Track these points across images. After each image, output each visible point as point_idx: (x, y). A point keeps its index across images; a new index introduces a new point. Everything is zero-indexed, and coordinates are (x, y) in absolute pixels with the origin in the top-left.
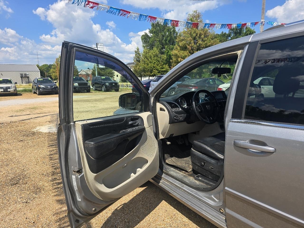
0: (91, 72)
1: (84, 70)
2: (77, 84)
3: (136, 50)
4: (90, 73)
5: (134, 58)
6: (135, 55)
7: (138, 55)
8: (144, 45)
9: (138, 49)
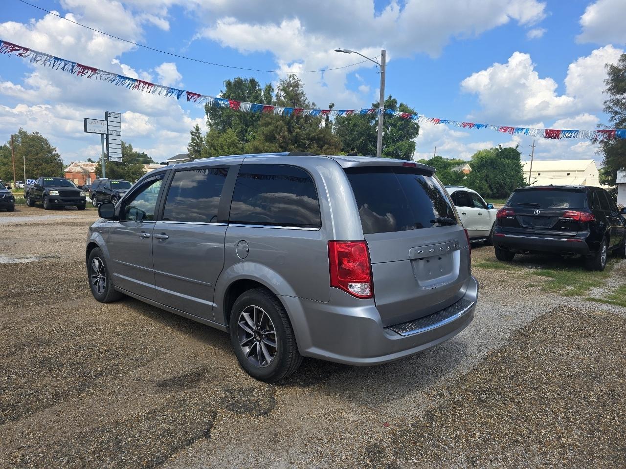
0: (94, 168)
1: (79, 163)
2: (57, 192)
3: (194, 130)
4: (92, 169)
5: (189, 146)
6: (191, 140)
7: (198, 140)
8: (211, 122)
9: (198, 128)
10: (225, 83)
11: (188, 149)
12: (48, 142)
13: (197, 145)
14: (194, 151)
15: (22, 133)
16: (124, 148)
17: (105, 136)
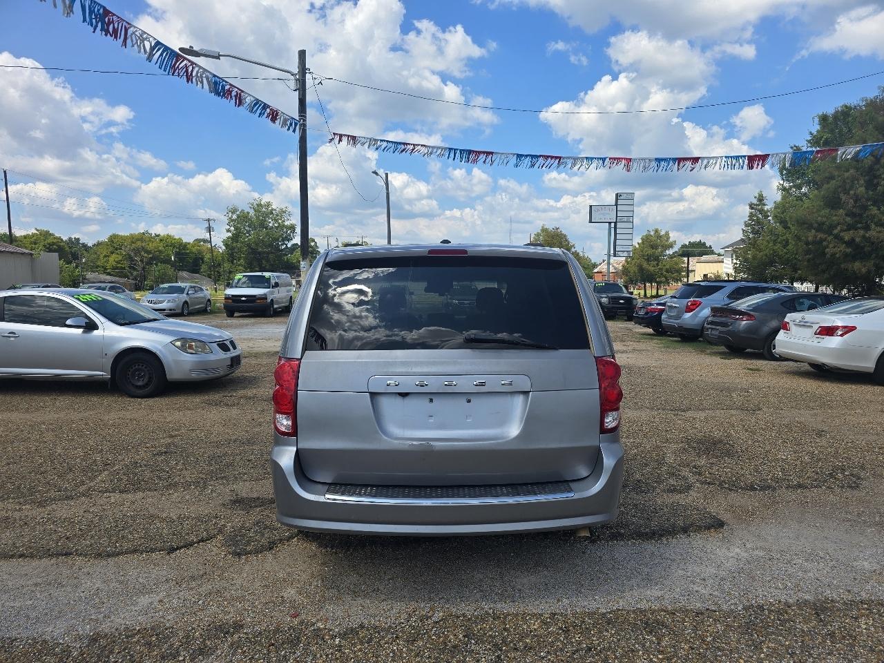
3: (755, 201)
5: (746, 226)
6: (749, 216)
7: (760, 216)
8: (786, 185)
9: (762, 197)
10: (817, 120)
11: (743, 231)
12: (568, 237)
13: (758, 222)
14: (752, 232)
15: (544, 230)
16: (659, 237)
17: (613, 225)
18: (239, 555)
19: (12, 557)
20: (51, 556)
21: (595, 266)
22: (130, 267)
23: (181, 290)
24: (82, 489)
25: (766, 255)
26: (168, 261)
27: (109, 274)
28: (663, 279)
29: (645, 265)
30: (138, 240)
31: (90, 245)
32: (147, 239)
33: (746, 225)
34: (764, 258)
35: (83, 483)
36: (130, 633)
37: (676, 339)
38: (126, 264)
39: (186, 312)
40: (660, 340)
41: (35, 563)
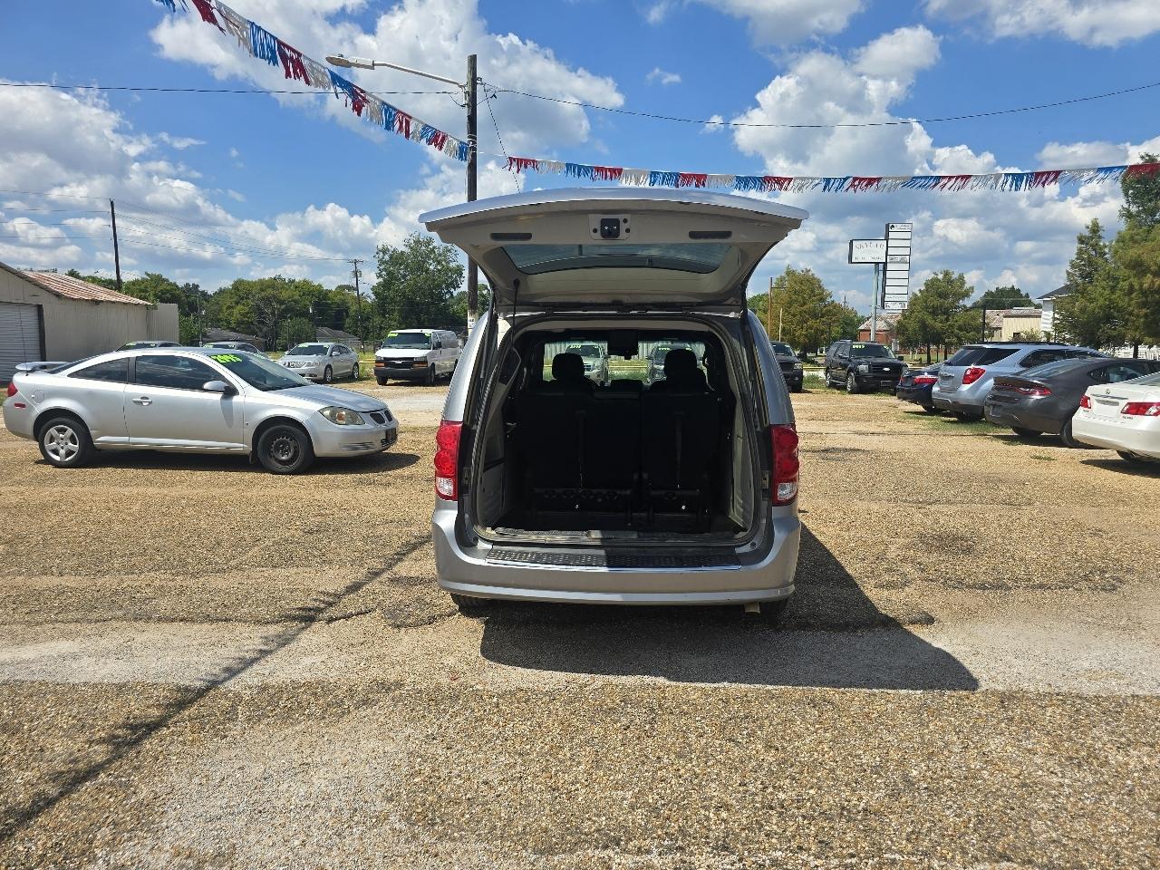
3: (1087, 233)
6: (1077, 254)
7: (1093, 253)
8: (1134, 209)
9: (1098, 227)
11: (1068, 273)
12: (822, 282)
13: (1090, 262)
14: (1081, 275)
15: (790, 273)
16: (950, 282)
17: (881, 266)
18: (398, 626)
19: (173, 620)
20: (212, 621)
21: (862, 320)
22: (259, 322)
23: (322, 350)
24: (233, 563)
25: (1100, 307)
26: (304, 314)
27: (233, 330)
28: (955, 340)
29: (930, 321)
30: (269, 287)
31: (210, 292)
32: (280, 286)
33: (1073, 266)
34: (1097, 310)
35: (234, 557)
36: (296, 685)
37: (952, 419)
38: (254, 318)
39: (329, 377)
40: (929, 419)
41: (196, 627)
